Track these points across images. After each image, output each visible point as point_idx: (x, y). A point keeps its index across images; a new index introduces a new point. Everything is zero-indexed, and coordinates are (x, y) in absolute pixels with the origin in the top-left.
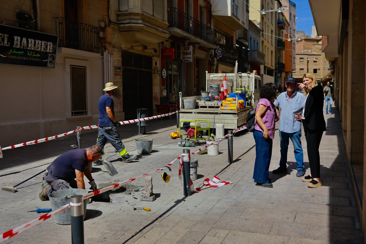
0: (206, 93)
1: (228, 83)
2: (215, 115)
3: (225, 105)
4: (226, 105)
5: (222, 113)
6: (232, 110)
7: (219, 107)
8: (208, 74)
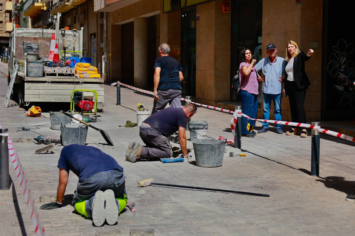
0: (35, 56)
1: (47, 43)
2: (76, 85)
3: (80, 72)
4: (82, 72)
5: (85, 83)
6: (96, 78)
7: (73, 75)
8: (16, 28)
